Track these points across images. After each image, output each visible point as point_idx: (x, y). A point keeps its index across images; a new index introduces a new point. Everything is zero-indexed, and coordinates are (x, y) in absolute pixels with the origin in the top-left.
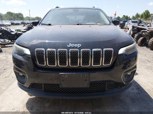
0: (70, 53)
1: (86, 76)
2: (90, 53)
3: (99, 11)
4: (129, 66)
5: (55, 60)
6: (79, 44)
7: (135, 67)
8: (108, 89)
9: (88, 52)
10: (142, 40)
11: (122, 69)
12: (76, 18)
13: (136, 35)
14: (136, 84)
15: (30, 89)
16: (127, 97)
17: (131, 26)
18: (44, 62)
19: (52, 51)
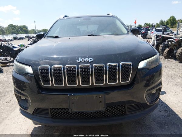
0: (80, 70)
1: (100, 97)
2: (104, 69)
3: (114, 18)
4: (152, 83)
5: (62, 78)
6: (91, 58)
7: (161, 83)
8: (129, 111)
9: (101, 67)
10: (169, 51)
11: (144, 86)
12: (87, 27)
13: (161, 46)
14: (163, 105)
15: (35, 115)
16: (153, 122)
17: (154, 36)
18: (49, 82)
19: (58, 68)
